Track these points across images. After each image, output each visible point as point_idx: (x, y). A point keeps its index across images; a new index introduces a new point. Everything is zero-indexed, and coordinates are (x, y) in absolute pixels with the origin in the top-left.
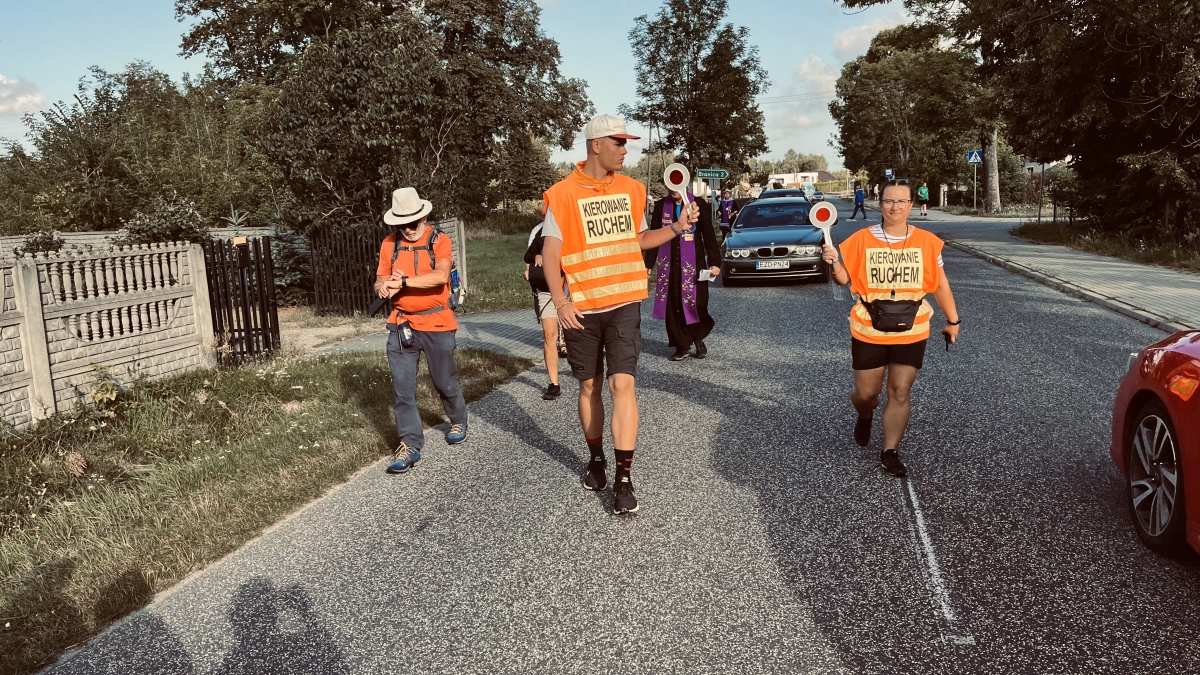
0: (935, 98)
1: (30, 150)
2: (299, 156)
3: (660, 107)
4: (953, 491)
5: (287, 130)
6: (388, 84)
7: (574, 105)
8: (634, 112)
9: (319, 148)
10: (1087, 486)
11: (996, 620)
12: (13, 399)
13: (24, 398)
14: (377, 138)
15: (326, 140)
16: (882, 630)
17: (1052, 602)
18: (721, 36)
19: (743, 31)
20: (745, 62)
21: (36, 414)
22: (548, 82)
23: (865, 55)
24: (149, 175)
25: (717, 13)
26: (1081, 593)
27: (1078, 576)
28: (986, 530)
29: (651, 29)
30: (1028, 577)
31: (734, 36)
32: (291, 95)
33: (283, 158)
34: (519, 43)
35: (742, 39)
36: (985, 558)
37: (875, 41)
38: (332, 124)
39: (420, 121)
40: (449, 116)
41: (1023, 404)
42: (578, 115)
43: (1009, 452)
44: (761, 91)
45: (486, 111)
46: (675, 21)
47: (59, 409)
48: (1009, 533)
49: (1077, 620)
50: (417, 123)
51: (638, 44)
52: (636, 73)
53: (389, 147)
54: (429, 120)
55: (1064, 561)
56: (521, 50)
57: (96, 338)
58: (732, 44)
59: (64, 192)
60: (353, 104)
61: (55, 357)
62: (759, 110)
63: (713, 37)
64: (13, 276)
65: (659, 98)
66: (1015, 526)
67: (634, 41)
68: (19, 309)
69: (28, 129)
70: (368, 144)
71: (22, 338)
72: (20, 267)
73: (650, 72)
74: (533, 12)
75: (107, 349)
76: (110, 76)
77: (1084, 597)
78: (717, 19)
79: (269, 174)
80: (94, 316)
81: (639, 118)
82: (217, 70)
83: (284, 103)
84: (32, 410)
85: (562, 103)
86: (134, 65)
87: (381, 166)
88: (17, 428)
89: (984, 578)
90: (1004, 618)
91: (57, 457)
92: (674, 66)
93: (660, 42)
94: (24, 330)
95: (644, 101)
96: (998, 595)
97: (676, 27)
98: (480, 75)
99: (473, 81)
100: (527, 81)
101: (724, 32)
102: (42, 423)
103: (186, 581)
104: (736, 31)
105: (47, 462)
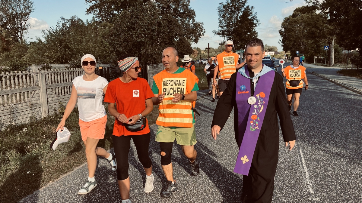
0: (314, 29)
1: (43, 40)
2: (118, 44)
3: (225, 31)
4: (315, 153)
5: (115, 36)
6: (144, 23)
7: (199, 30)
8: (217, 32)
9: (124, 41)
10: (358, 153)
11: (327, 193)
12: (37, 111)
13: (40, 111)
14: (141, 39)
15: (126, 39)
16: (289, 194)
17: (345, 189)
18: (245, 9)
19: (252, 8)
20: (253, 17)
21: (43, 115)
22: (192, 23)
23: (291, 15)
24: (76, 48)
25: (244, 2)
26: (355, 187)
27: (354, 181)
28: (325, 166)
29: (224, 7)
30: (338, 181)
31: (249, 9)
32: (117, 26)
33: (113, 44)
34: (183, 11)
35: (252, 10)
36: (324, 174)
37: (295, 11)
38: (128, 35)
39: (153, 34)
40: (162, 33)
41: (339, 126)
42: (200, 33)
43: (334, 141)
44: (257, 26)
45: (173, 31)
46: (231, 4)
47: (50, 114)
48: (333, 167)
49: (353, 195)
50: (152, 34)
52: (219, 20)
53: (144, 42)
54: (156, 34)
55: (350, 176)
56: (184, 13)
57: (60, 95)
58: (249, 12)
59: (53, 53)
60: (134, 29)
61: (49, 99)
62: (256, 32)
63: (243, 9)
64: (38, 76)
65: (225, 28)
66: (334, 165)
67: (218, 10)
68: (39, 86)
69: (43, 34)
70: (138, 41)
71: (40, 94)
72: (40, 73)
73: (223, 20)
74: (188, 2)
75: (63, 98)
76: (66, 20)
77: (356, 188)
78: (244, 4)
79: (109, 49)
80: (60, 88)
81: (218, 34)
82: (96, 19)
83: (114, 28)
84: (42, 114)
85: (195, 29)
86: (73, 17)
87: (141, 47)
88: (38, 119)
89: (324, 180)
90: (329, 194)
91: (48, 128)
92: (231, 18)
93: (226, 11)
94: (41, 91)
95: (221, 29)
96: (328, 186)
97: (231, 6)
98: (171, 20)
99: (169, 22)
100: (185, 23)
101: (246, 8)
102: (45, 118)
103: (83, 165)
104: (250, 8)
105: (45, 129)
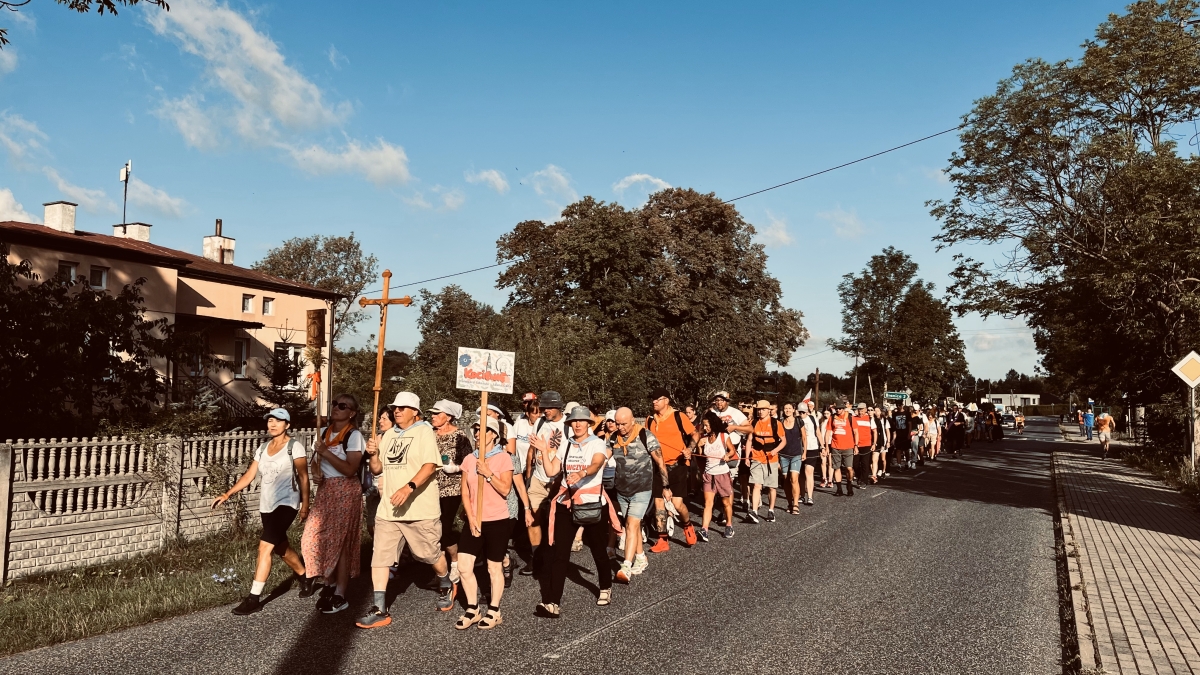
3: (860, 341)
7: (791, 330)
8: (839, 345)
19: (930, 286)
22: (770, 311)
25: (909, 273)
29: (856, 283)
31: (923, 289)
34: (747, 281)
35: (930, 291)
46: (875, 278)
52: (842, 315)
56: (750, 286)
63: (905, 290)
65: (860, 335)
67: (841, 292)
73: (853, 314)
74: (761, 258)
78: (909, 277)
81: (843, 349)
85: (780, 329)
92: (876, 308)
93: (862, 293)
95: (847, 336)
97: (876, 282)
100: (752, 311)
101: (915, 286)
104: (925, 285)
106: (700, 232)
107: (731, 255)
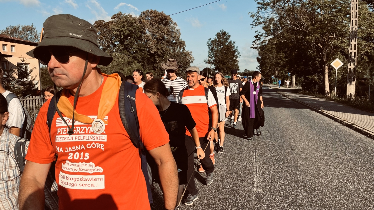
51: (208, 45)
106: (159, 25)
107: (169, 33)
